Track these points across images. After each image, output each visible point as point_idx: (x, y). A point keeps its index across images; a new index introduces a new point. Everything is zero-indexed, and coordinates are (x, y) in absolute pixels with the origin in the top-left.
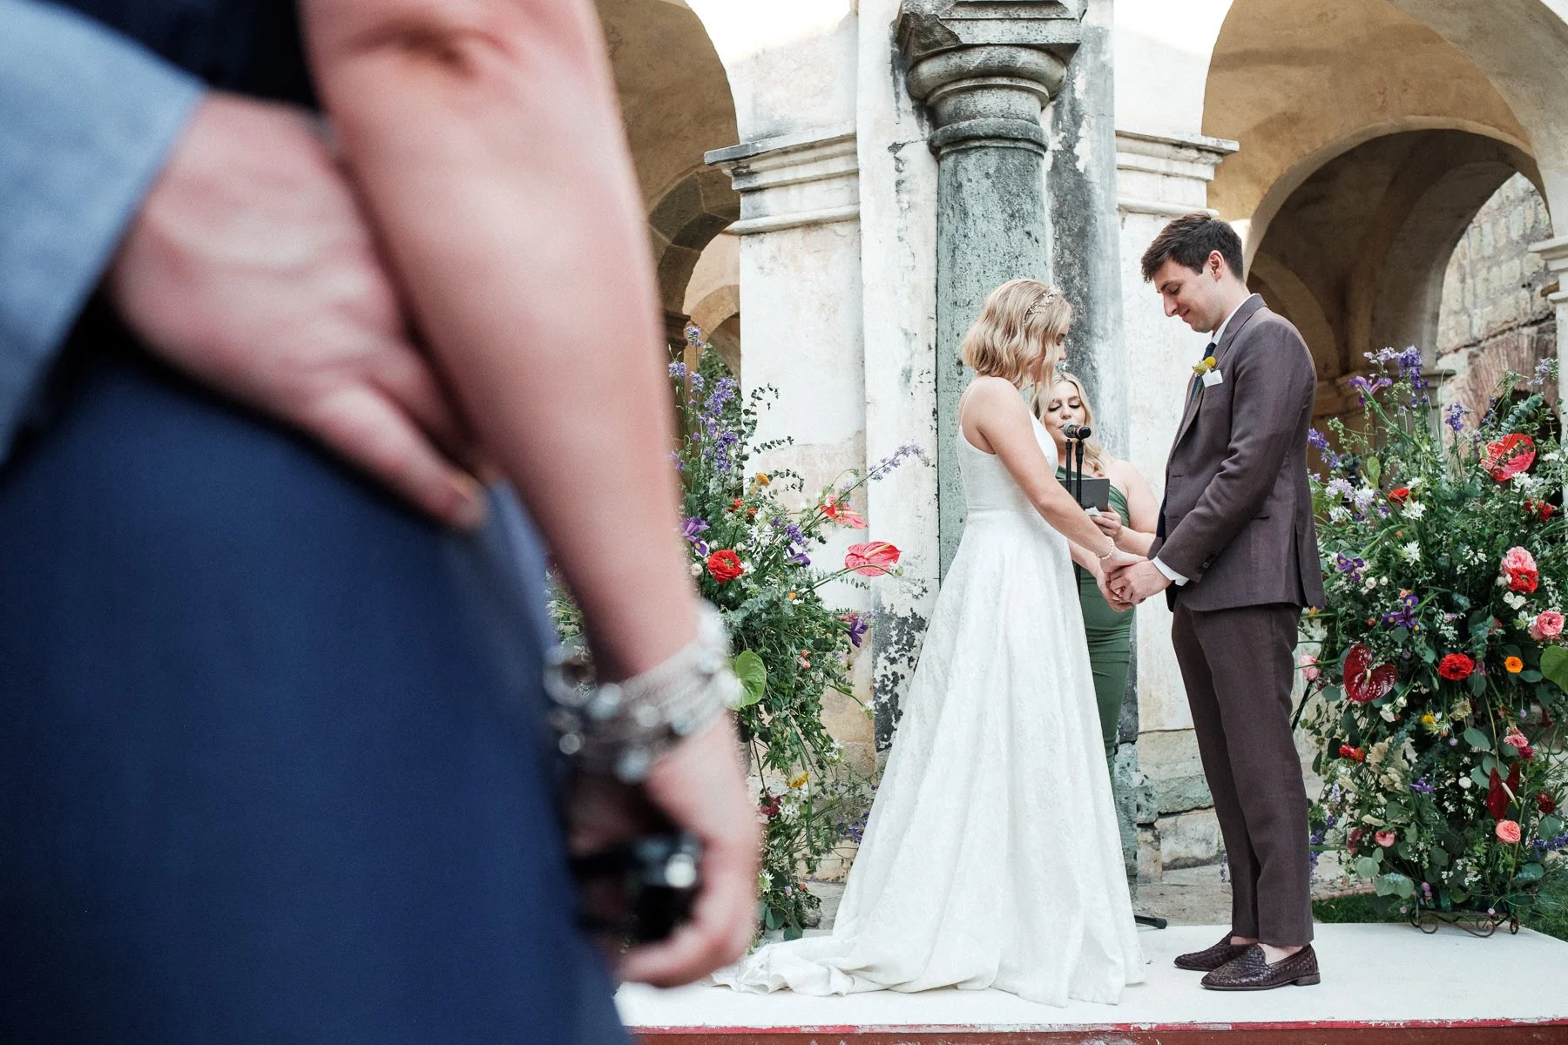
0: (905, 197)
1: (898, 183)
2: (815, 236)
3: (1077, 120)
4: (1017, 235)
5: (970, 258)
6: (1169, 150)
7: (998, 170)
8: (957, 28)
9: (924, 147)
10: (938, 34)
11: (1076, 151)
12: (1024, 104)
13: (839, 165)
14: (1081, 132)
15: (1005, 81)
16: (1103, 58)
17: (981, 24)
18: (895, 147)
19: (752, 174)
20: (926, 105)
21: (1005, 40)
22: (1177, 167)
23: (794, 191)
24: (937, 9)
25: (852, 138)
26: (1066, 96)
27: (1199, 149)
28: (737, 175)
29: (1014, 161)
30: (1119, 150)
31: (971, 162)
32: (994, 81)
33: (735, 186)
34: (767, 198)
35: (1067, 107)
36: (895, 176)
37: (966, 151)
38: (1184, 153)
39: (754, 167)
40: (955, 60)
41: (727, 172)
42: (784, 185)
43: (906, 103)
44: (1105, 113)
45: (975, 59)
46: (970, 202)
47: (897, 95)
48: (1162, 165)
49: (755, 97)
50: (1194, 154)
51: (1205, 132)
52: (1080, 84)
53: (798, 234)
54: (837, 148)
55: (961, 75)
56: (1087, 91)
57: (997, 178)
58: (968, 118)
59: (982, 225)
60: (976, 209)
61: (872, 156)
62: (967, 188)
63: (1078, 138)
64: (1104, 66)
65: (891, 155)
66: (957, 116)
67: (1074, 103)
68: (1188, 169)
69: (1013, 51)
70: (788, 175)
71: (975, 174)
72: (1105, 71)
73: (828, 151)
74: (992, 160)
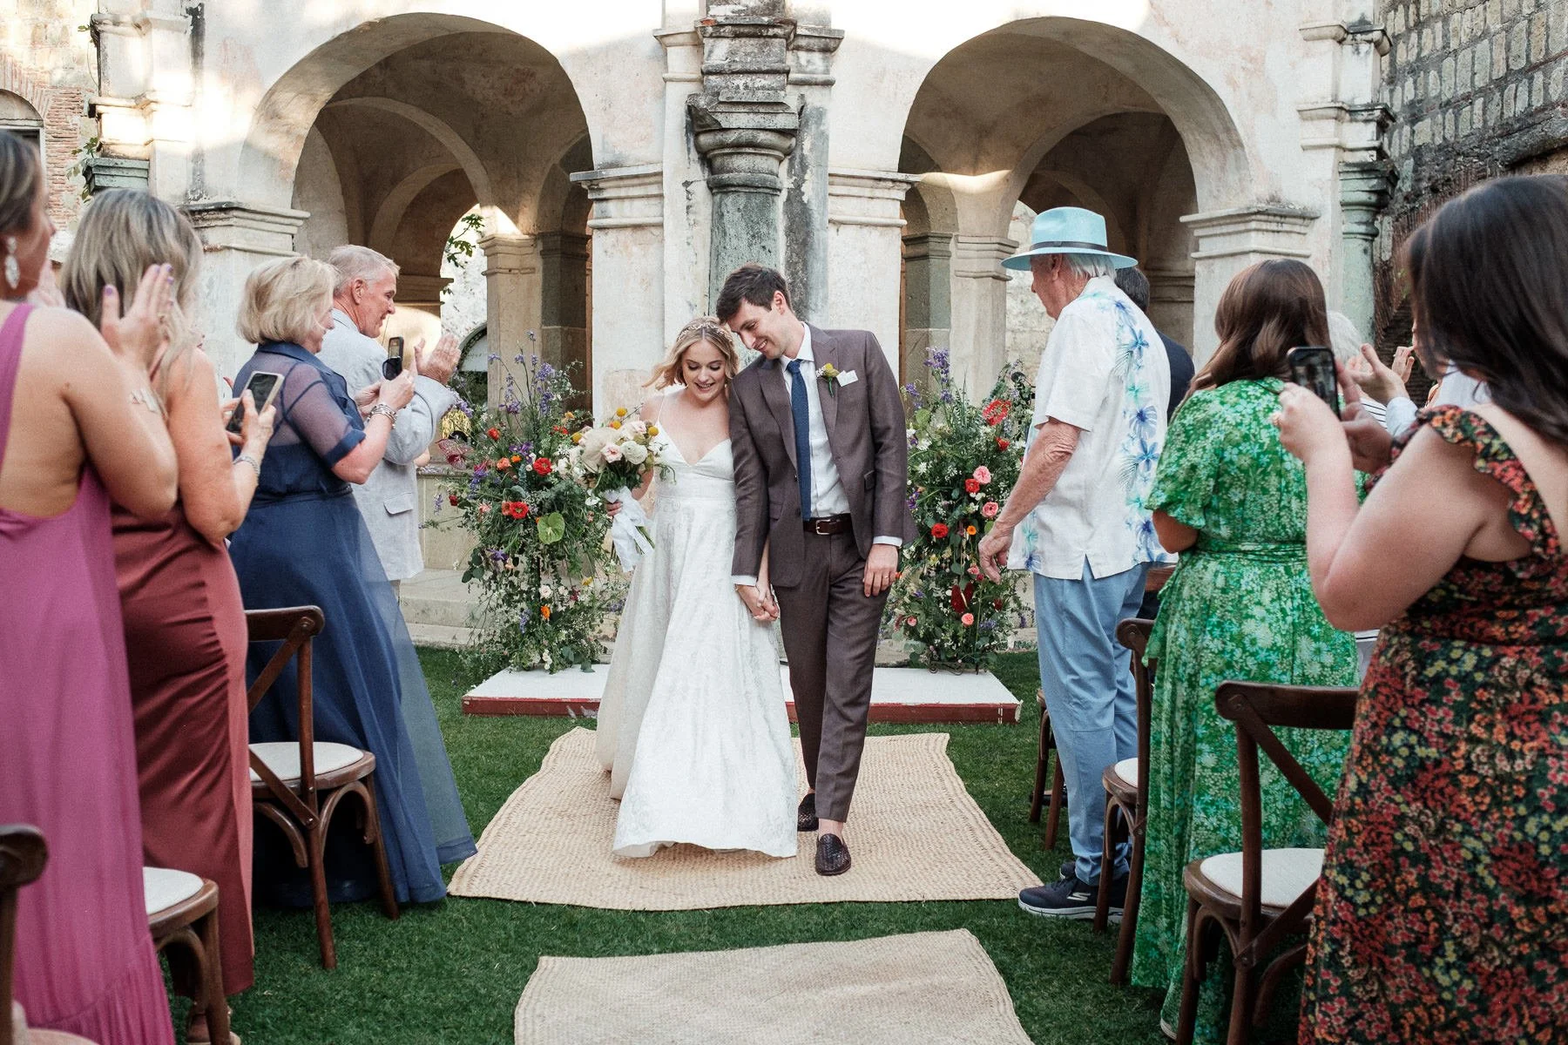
0: (692, 217)
1: (688, 207)
2: (639, 234)
3: (804, 168)
4: (756, 248)
5: (727, 262)
6: (871, 182)
7: (745, 206)
8: (720, 118)
9: (704, 184)
10: (708, 120)
11: (803, 189)
12: (764, 163)
13: (653, 190)
14: (806, 177)
15: (751, 150)
16: (822, 128)
17: (735, 115)
18: (686, 184)
19: (601, 190)
20: (706, 158)
21: (750, 126)
22: (878, 193)
23: (627, 203)
24: (708, 104)
25: (660, 174)
26: (798, 153)
27: (893, 181)
28: (592, 190)
29: (756, 200)
30: (831, 184)
31: (729, 200)
32: (743, 150)
33: (590, 197)
34: (611, 206)
35: (798, 160)
36: (686, 203)
37: (726, 193)
38: (882, 184)
39: (601, 185)
40: (719, 137)
41: (584, 186)
42: (619, 198)
43: (694, 155)
44: (823, 163)
45: (731, 137)
46: (728, 226)
47: (689, 149)
48: (867, 192)
49: (604, 137)
50: (890, 184)
51: (901, 170)
52: (807, 145)
53: (628, 232)
54: (652, 179)
55: (723, 146)
56: (811, 150)
57: (745, 211)
58: (728, 172)
59: (735, 242)
60: (731, 232)
61: (672, 186)
62: (726, 216)
63: (804, 181)
64: (823, 133)
65: (683, 189)
66: (722, 170)
67: (803, 157)
68: (886, 194)
69: (755, 132)
70: (623, 193)
71: (731, 208)
72: (823, 137)
73: (647, 180)
74: (742, 200)
